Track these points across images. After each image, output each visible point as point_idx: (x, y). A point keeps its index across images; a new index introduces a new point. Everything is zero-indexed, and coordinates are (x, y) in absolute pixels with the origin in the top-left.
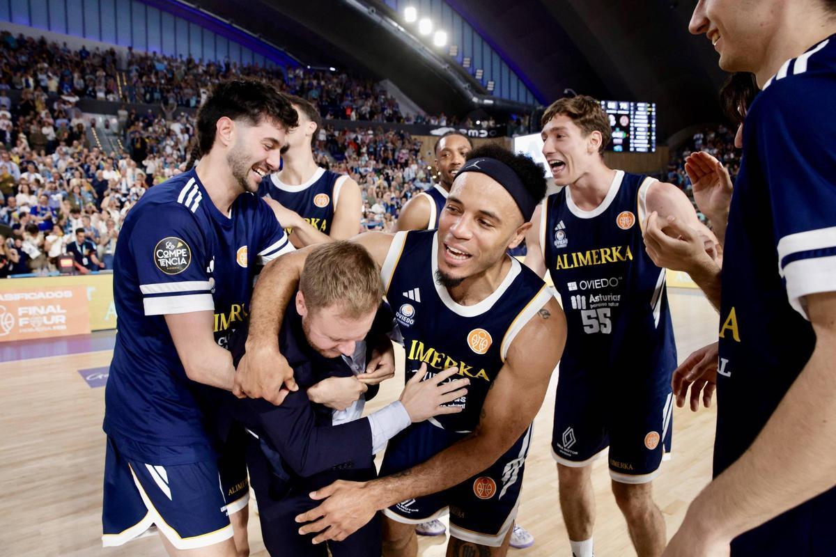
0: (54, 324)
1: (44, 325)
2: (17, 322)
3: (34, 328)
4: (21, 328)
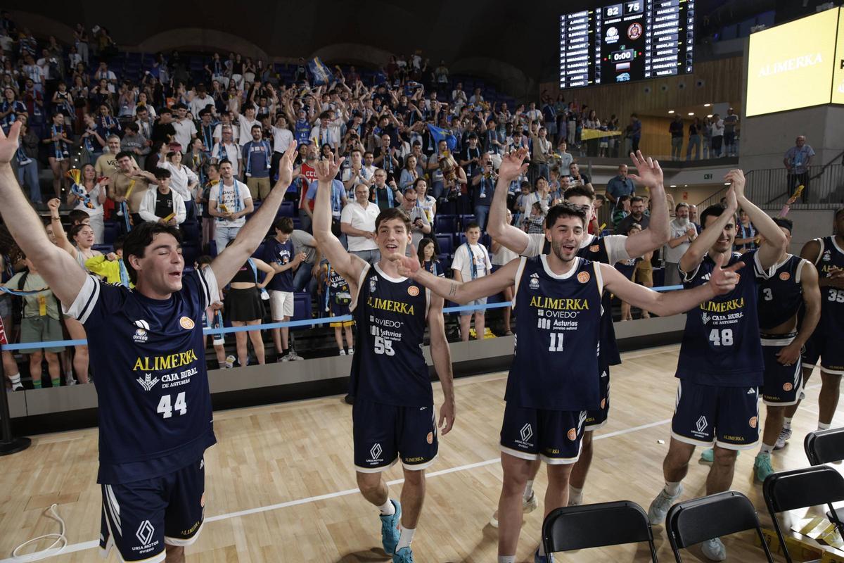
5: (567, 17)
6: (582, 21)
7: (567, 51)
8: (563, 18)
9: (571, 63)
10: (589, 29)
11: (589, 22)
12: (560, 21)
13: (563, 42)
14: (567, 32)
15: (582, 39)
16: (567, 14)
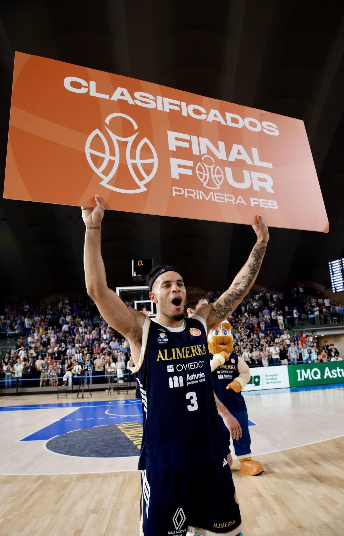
0: (250, 192)
1: (226, 187)
2: (165, 166)
3: (207, 192)
4: (175, 182)
5: (331, 263)
6: (337, 264)
7: (333, 277)
8: (330, 263)
9: (335, 282)
10: (341, 267)
11: (340, 264)
12: (329, 265)
13: (331, 273)
14: (332, 269)
15: (338, 272)
16: (331, 261)
